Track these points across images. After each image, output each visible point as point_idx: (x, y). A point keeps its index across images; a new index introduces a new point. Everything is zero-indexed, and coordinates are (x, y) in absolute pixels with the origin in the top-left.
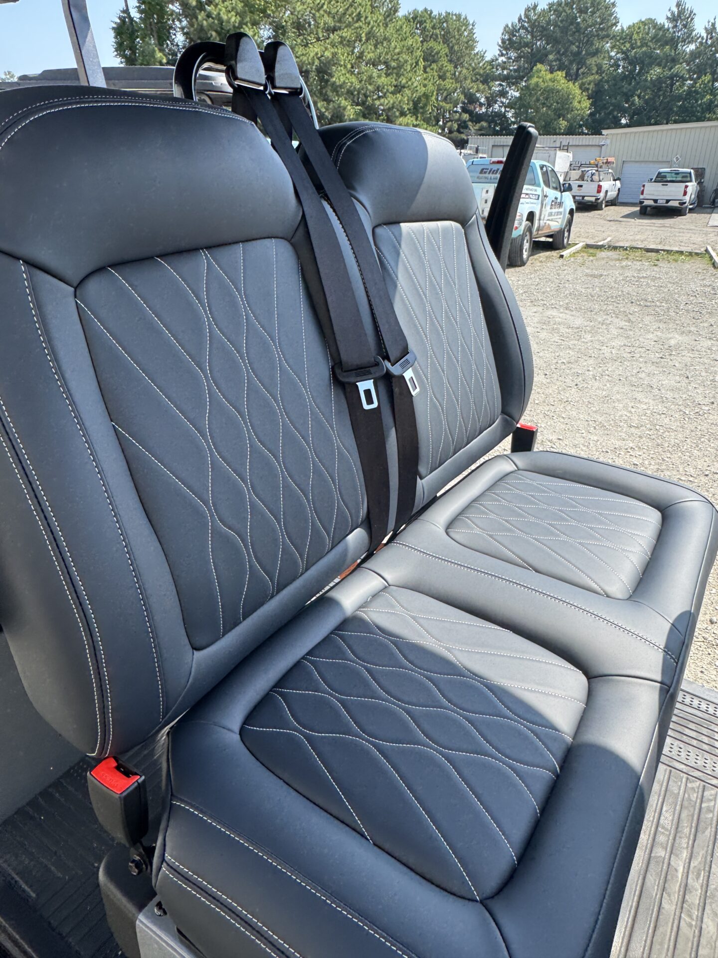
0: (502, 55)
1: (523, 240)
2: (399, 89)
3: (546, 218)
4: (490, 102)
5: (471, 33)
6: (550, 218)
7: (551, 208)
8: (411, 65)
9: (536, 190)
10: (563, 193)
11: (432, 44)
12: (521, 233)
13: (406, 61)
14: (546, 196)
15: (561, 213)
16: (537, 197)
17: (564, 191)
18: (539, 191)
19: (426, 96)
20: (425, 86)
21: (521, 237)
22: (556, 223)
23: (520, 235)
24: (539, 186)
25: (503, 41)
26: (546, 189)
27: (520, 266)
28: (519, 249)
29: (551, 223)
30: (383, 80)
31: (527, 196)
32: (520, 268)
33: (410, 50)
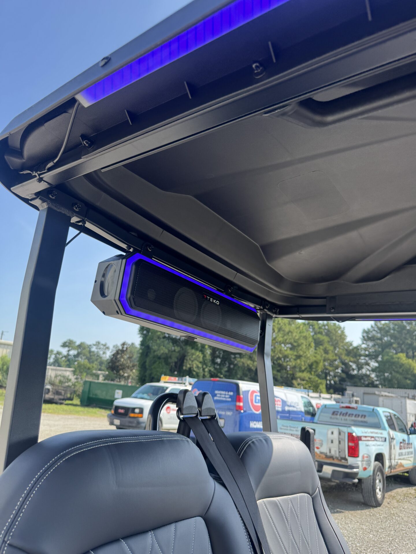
0: (363, 343)
1: (374, 480)
2: (299, 357)
3: (397, 457)
4: (360, 367)
5: (343, 332)
6: (402, 457)
7: (400, 449)
8: (306, 345)
9: (381, 434)
10: (410, 436)
11: (319, 336)
12: (371, 473)
13: (302, 343)
14: (393, 439)
15: (412, 453)
16: (383, 440)
17: (411, 434)
18: (385, 434)
19: (317, 363)
20: (315, 357)
21: (372, 478)
22: (409, 462)
23: (370, 476)
24: (384, 429)
25: (364, 337)
26: (392, 432)
27: (376, 507)
28: (372, 489)
29: (404, 462)
30: (289, 352)
31: (373, 439)
32: (375, 509)
33: (305, 338)
